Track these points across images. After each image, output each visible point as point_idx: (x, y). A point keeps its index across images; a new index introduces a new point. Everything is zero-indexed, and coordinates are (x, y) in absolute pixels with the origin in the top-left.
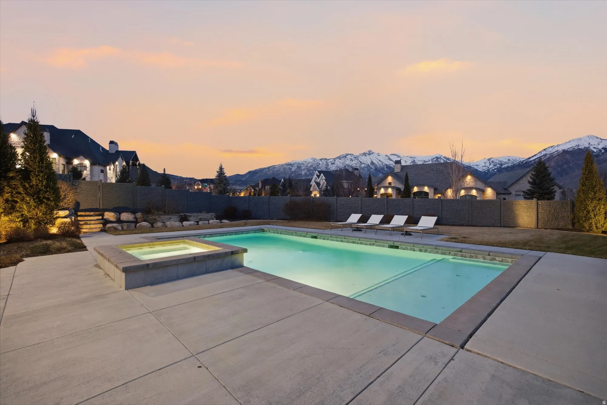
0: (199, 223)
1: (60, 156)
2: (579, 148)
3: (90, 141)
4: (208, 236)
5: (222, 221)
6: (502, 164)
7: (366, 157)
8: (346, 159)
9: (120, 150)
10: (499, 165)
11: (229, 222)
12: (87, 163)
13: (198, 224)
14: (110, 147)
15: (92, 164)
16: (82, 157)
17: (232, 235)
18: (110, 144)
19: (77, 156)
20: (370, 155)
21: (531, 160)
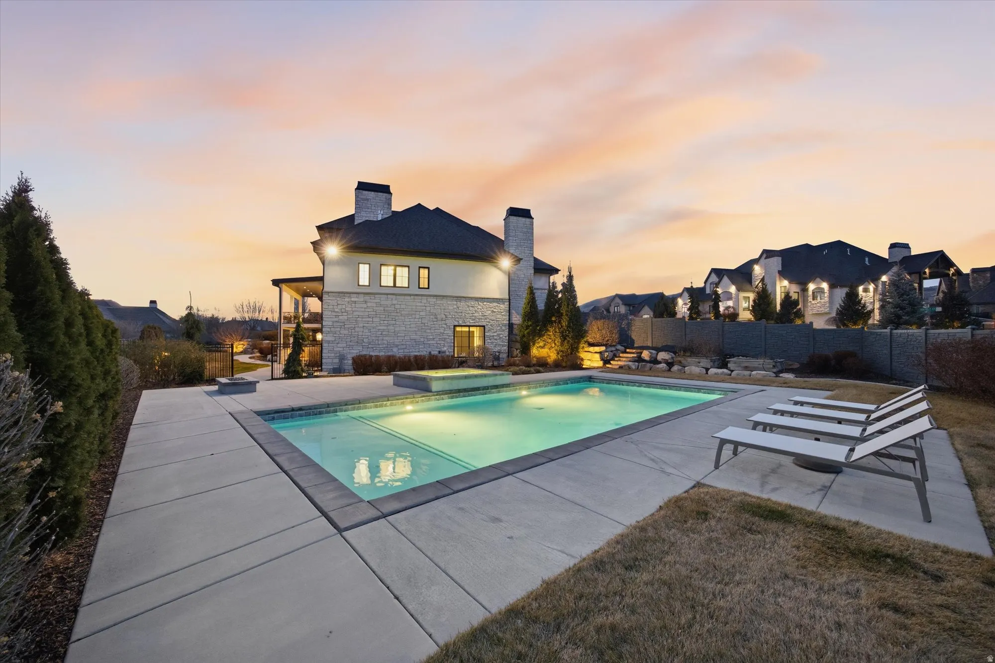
1: (790, 282)
3: (849, 253)
4: (645, 385)
5: (780, 375)
9: (913, 253)
12: (825, 286)
14: (890, 254)
15: (832, 287)
16: (818, 279)
17: (680, 390)
18: (890, 250)
19: (811, 279)
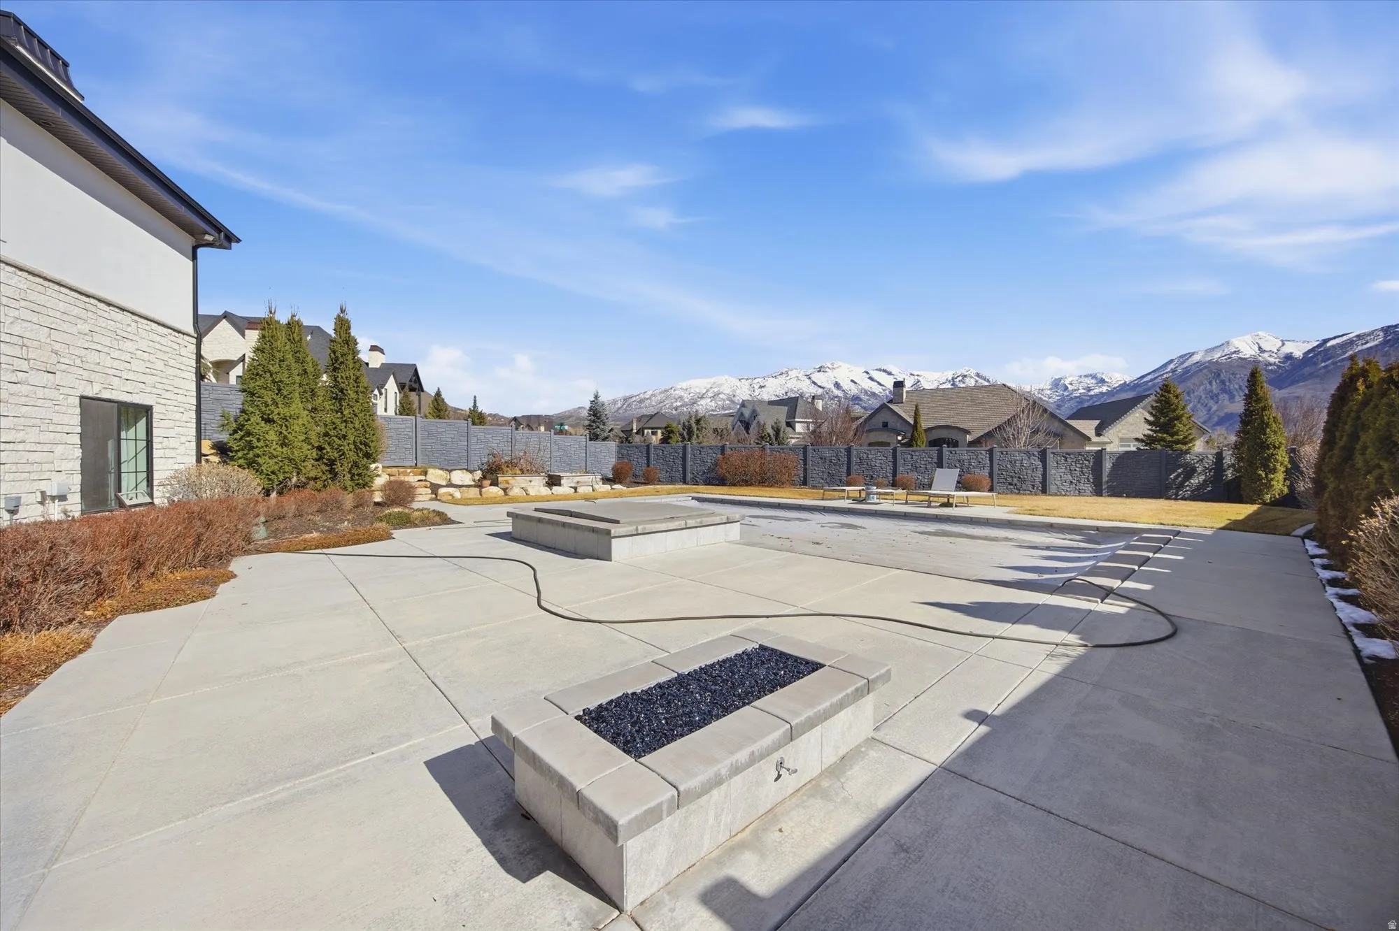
0: (578, 490)
2: (1240, 358)
5: (613, 487)
6: (1089, 387)
7: (826, 374)
8: (788, 378)
10: (1084, 389)
11: (625, 488)
13: (576, 491)
20: (834, 371)
21: (1145, 380)
